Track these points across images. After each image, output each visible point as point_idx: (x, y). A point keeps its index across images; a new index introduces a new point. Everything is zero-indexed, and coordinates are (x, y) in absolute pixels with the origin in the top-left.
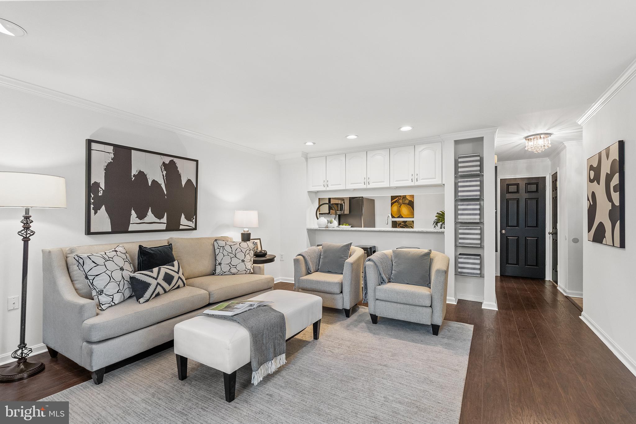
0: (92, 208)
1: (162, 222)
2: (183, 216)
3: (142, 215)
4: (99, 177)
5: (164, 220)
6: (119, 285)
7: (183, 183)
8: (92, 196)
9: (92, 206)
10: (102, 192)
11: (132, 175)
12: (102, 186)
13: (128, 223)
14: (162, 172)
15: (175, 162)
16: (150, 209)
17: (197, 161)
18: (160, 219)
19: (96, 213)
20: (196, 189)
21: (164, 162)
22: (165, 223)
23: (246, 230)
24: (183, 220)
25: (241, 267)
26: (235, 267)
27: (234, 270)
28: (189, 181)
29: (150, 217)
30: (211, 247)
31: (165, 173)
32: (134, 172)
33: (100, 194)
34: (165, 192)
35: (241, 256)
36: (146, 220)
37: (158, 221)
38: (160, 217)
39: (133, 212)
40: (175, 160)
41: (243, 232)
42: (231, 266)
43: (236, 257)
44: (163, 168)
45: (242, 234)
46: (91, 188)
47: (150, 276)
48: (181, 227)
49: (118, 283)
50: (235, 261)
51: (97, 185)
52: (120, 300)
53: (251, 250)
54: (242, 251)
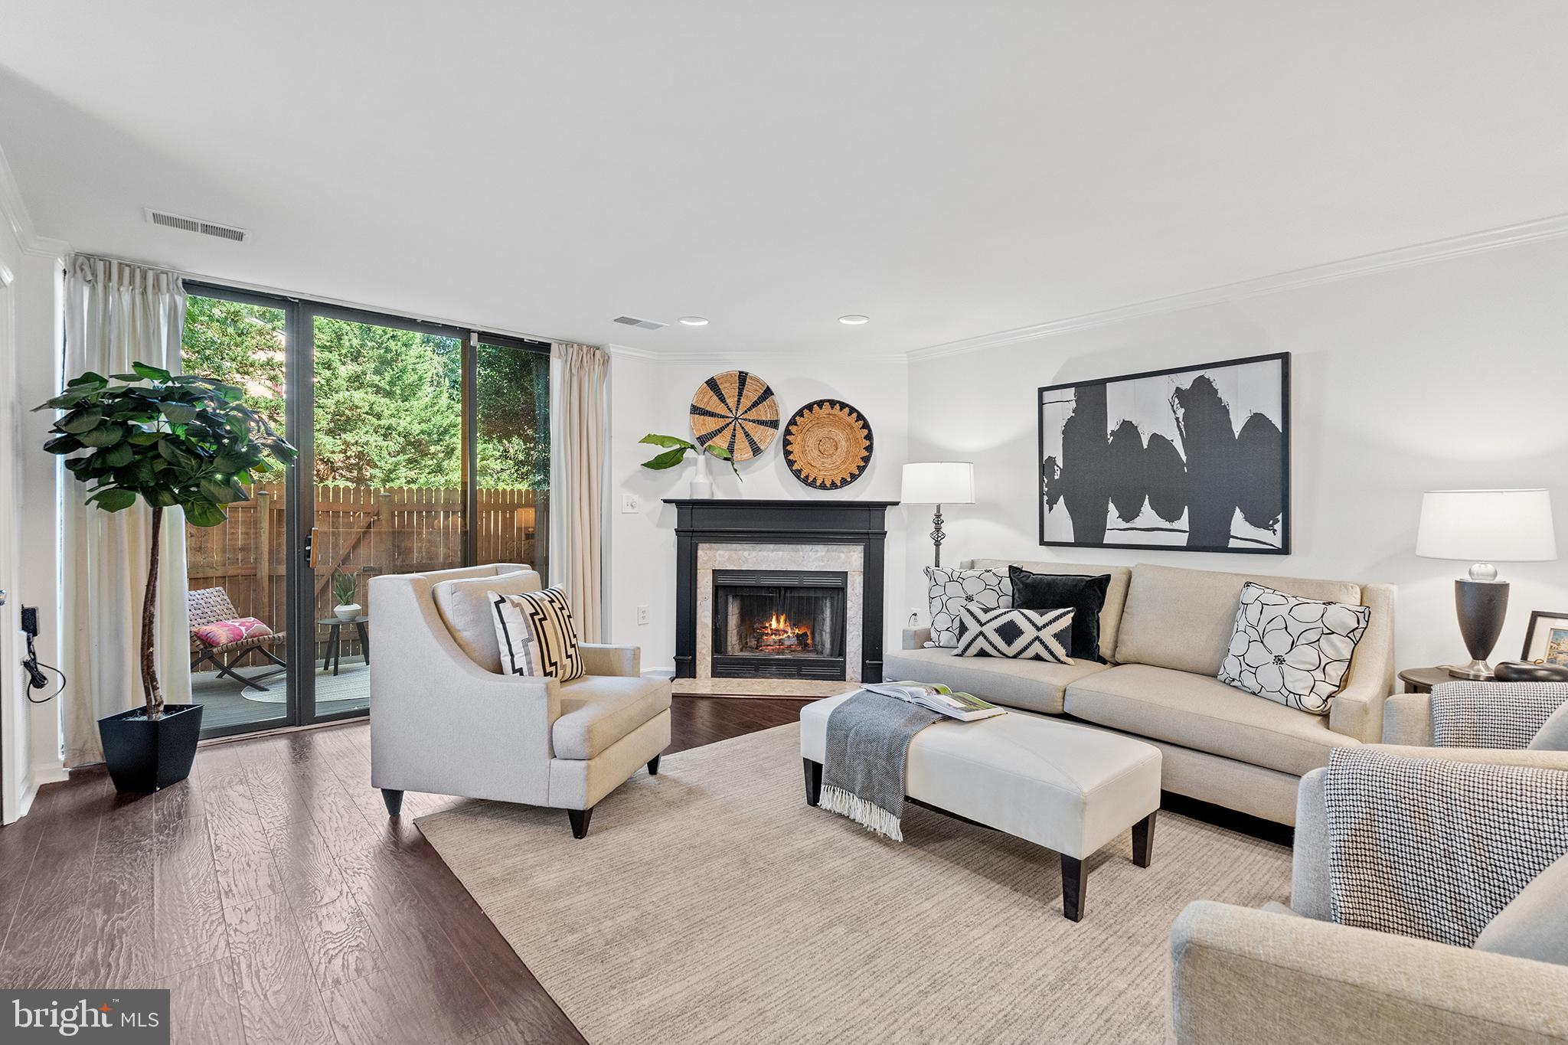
0: (1045, 502)
1: (1176, 528)
2: (1238, 515)
3: (1129, 513)
4: (1055, 449)
5: (1184, 522)
6: (952, 621)
7: (1237, 427)
8: (1046, 480)
9: (1046, 498)
10: (1059, 472)
11: (1109, 432)
12: (1060, 462)
13: (1103, 529)
14: (1174, 411)
15: (1209, 379)
16: (1147, 500)
17: (1284, 357)
18: (1171, 520)
19: (1051, 509)
20: (1285, 438)
21: (1178, 390)
22: (1185, 532)
23: (1484, 569)
24: (1240, 526)
25: (1270, 676)
26: (1253, 670)
27: (1249, 681)
28: (1258, 421)
29: (1148, 515)
31: (1181, 412)
32: (1112, 425)
33: (1056, 477)
34: (1184, 459)
35: (1279, 642)
36: (1138, 522)
37: (1167, 525)
38: (1171, 515)
39: (1111, 507)
41: (1467, 578)
42: (1245, 667)
43: (1262, 642)
44: (1177, 401)
45: (1460, 584)
46: (1045, 467)
48: (1233, 543)
50: (1256, 656)
51: (1052, 460)
53: (1333, 633)
54: (1286, 628)
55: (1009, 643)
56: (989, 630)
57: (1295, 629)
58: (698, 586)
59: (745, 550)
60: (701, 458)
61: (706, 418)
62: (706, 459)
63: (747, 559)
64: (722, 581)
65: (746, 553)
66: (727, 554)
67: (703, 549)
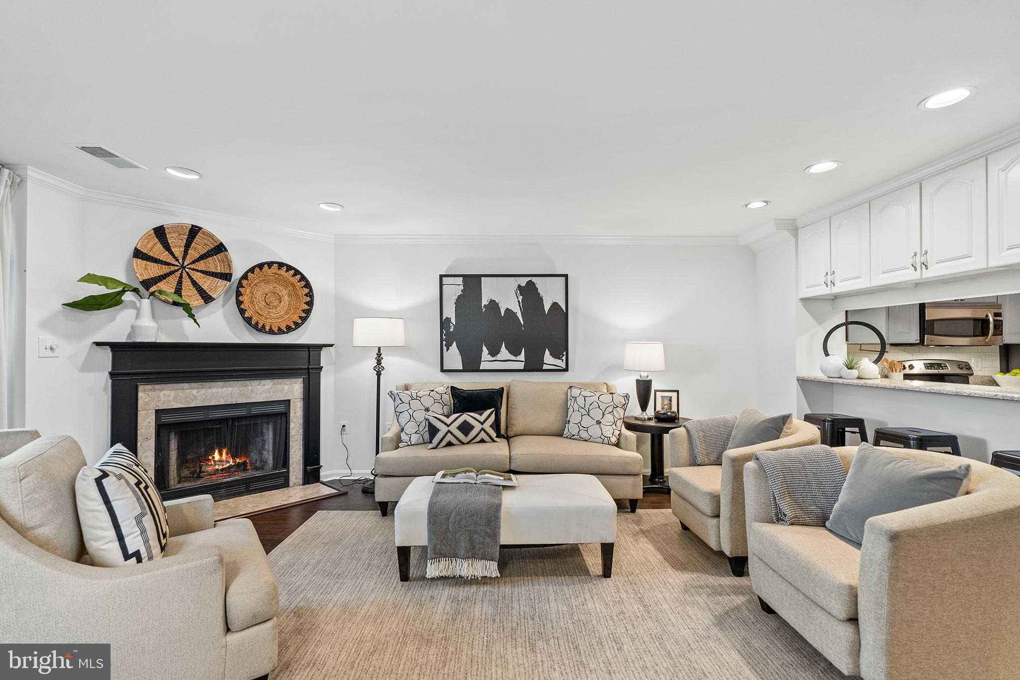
0: (444, 345)
1: (518, 360)
2: (547, 352)
3: (494, 352)
4: (450, 312)
5: (522, 357)
6: (419, 426)
7: (547, 309)
8: (445, 332)
9: (444, 343)
10: (453, 327)
11: (483, 305)
12: (453, 321)
13: (479, 361)
14: (517, 297)
15: (534, 282)
16: (504, 344)
17: (566, 276)
18: (516, 356)
19: (448, 350)
20: (566, 315)
21: (519, 286)
22: (523, 361)
23: (644, 374)
24: (548, 358)
25: (595, 431)
26: (586, 429)
27: (584, 435)
28: (555, 305)
29: (504, 353)
30: (564, 396)
31: (521, 298)
32: (485, 302)
33: (451, 330)
34: (522, 323)
35: (596, 414)
36: (499, 357)
37: (514, 358)
38: (516, 353)
39: (484, 348)
40: (534, 279)
41: (639, 378)
42: (581, 428)
43: (589, 415)
44: (519, 292)
45: (638, 381)
46: (444, 323)
47: (442, 422)
48: (545, 367)
49: (419, 423)
50: (587, 421)
51: (448, 320)
52: (418, 441)
53: (617, 407)
54: (599, 407)
55: (466, 435)
56: (453, 428)
57: (603, 407)
58: (139, 427)
59: (193, 388)
60: (146, 303)
61: (148, 263)
62: (152, 303)
63: (195, 397)
64: (166, 419)
65: (194, 392)
66: (173, 393)
67: (144, 391)
